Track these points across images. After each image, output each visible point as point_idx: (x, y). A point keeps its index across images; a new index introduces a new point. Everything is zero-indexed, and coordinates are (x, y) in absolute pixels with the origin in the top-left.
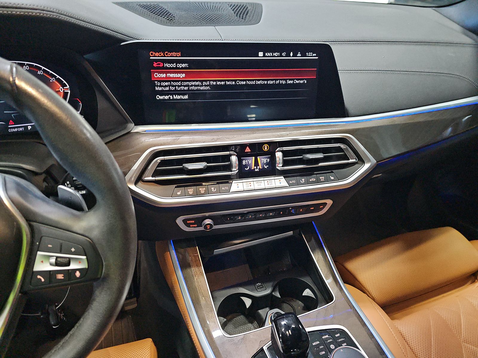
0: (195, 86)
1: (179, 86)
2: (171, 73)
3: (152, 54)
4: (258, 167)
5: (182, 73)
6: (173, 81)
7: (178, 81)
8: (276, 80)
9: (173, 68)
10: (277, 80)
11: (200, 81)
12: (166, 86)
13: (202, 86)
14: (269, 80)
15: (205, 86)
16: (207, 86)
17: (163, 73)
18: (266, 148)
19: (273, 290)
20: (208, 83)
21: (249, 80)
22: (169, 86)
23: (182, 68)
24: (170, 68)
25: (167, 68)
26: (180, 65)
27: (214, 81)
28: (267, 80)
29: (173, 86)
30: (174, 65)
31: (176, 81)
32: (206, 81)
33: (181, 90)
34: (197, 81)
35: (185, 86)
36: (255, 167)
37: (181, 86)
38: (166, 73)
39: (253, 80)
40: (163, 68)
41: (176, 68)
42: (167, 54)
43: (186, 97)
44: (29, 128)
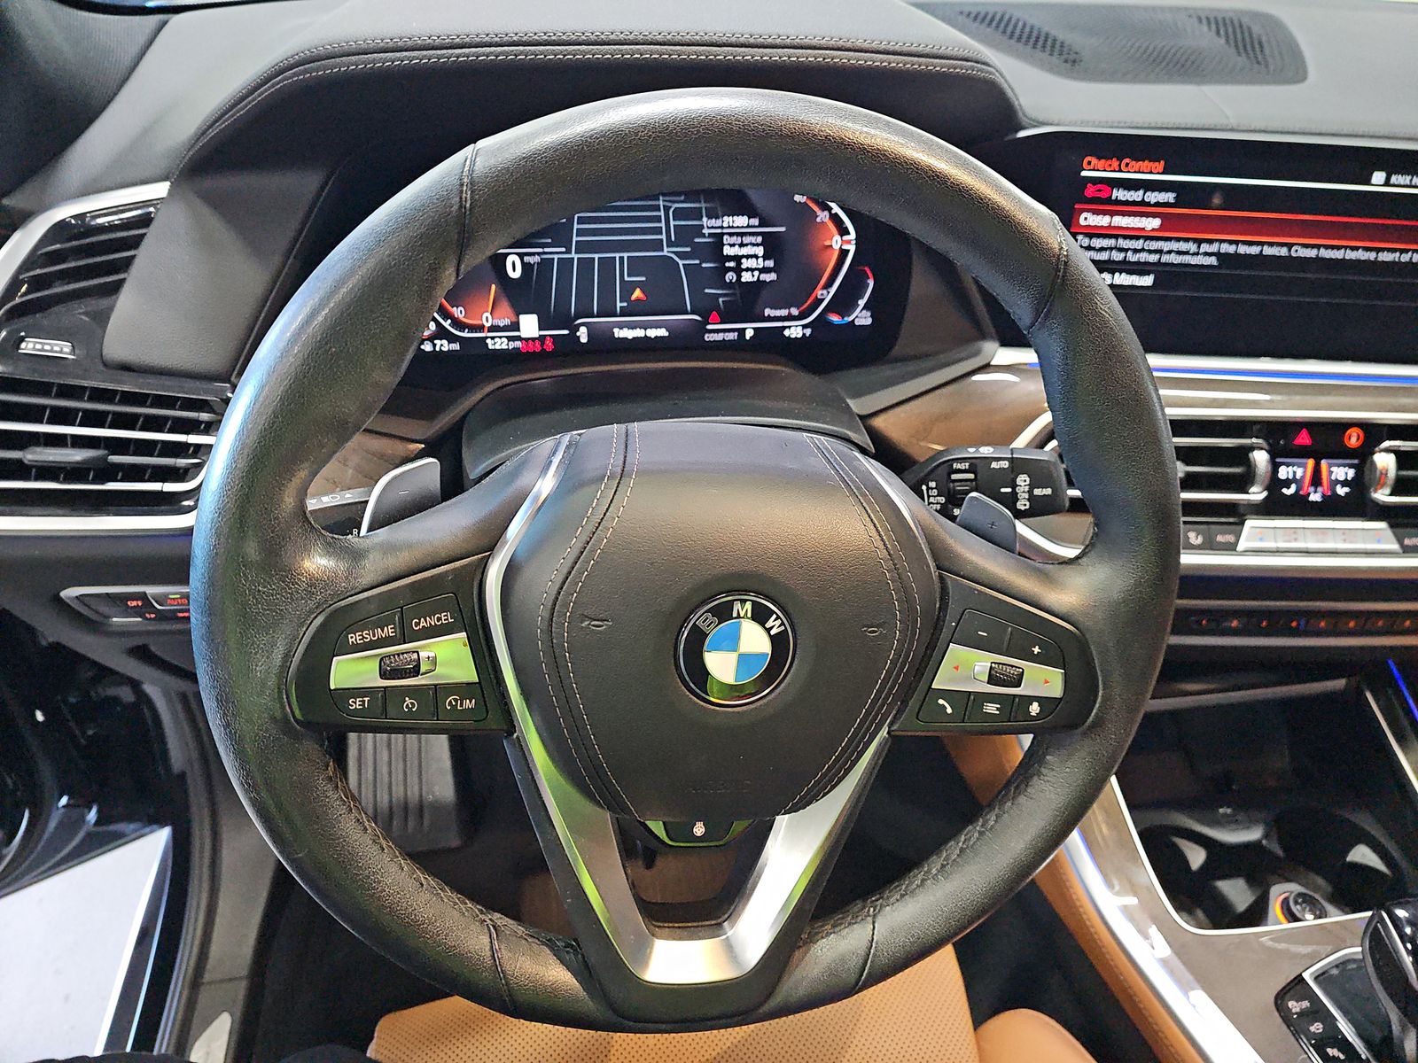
0: (1179, 253)
1: (1136, 251)
2: (1123, 214)
3: (1089, 163)
4: (1320, 489)
5: (1154, 215)
6: (1125, 237)
7: (1137, 238)
8: (1403, 251)
9: (1134, 203)
10: (1407, 251)
11: (1195, 240)
12: (1102, 249)
13: (1197, 254)
14: (1383, 250)
15: (1206, 254)
16: (1210, 254)
17: (1104, 213)
18: (1354, 439)
19: (1266, 836)
20: (1214, 248)
21: (1327, 247)
22: (1111, 249)
23: (1158, 204)
24: (1127, 203)
25: (1118, 202)
26: (1153, 197)
27: (1231, 242)
28: (1378, 250)
29: (1121, 250)
30: (1136, 196)
31: (1131, 238)
32: (1210, 242)
33: (1138, 263)
34: (1187, 240)
35: (1150, 252)
36: (1312, 489)
37: (1143, 250)
38: (1112, 214)
39: (1339, 248)
40: (1109, 201)
41: (1143, 203)
42: (1127, 165)
43: (1147, 281)
44: (749, 334)
